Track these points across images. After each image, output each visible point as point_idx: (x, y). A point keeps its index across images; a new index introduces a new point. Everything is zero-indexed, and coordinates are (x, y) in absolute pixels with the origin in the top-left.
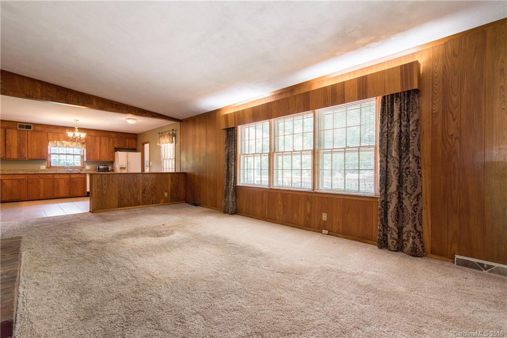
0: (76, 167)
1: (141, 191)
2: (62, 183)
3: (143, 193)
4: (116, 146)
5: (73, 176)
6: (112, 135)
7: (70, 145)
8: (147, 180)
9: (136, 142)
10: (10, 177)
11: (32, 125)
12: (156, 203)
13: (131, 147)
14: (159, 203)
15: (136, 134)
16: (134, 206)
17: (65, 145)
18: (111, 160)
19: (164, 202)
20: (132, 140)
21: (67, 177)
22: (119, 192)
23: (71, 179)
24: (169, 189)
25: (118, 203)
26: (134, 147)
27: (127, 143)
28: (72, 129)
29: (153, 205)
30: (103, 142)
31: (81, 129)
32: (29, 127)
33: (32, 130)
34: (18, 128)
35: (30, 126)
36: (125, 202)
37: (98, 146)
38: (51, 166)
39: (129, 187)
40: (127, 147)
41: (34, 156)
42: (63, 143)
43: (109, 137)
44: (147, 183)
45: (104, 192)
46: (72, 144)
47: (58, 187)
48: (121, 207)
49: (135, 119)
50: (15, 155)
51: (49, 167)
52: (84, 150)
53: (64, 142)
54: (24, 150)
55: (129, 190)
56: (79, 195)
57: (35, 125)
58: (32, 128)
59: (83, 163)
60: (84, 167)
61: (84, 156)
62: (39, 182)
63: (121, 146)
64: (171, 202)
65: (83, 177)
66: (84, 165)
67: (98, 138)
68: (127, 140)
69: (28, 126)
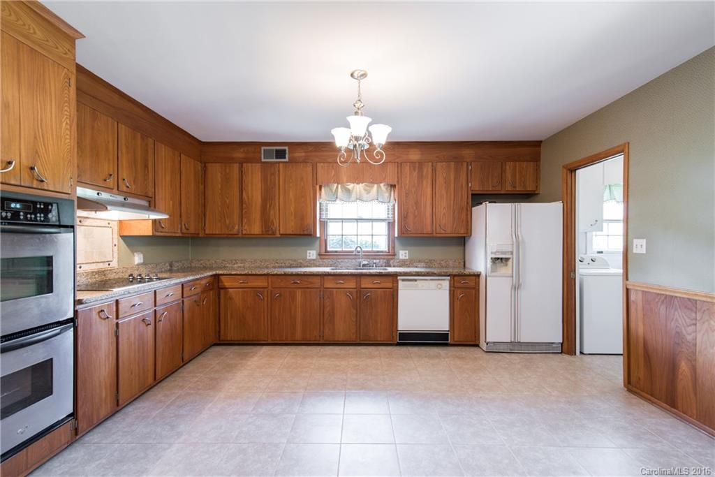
0: (376, 255)
2: (342, 303)
4: (477, 188)
5: (366, 283)
6: (468, 153)
7: (365, 195)
9: (537, 170)
11: (286, 148)
13: (519, 189)
15: (537, 144)
17: (354, 195)
18: (462, 232)
20: (525, 164)
21: (351, 284)
23: (360, 291)
26: (530, 187)
27: (509, 175)
30: (440, 181)
32: (281, 154)
33: (287, 160)
34: (263, 160)
35: (285, 151)
37: (429, 191)
38: (326, 251)
40: (508, 188)
42: (348, 191)
43: (458, 161)
46: (368, 192)
47: (332, 314)
50: (256, 229)
51: (325, 255)
52: (394, 206)
53: (350, 186)
54: (272, 212)
56: (380, 339)
58: (287, 156)
59: (391, 241)
60: (394, 255)
61: (394, 221)
62: (293, 297)
63: (489, 188)
65: (390, 285)
66: (394, 248)
67: (427, 170)
68: (509, 166)
69: (279, 151)
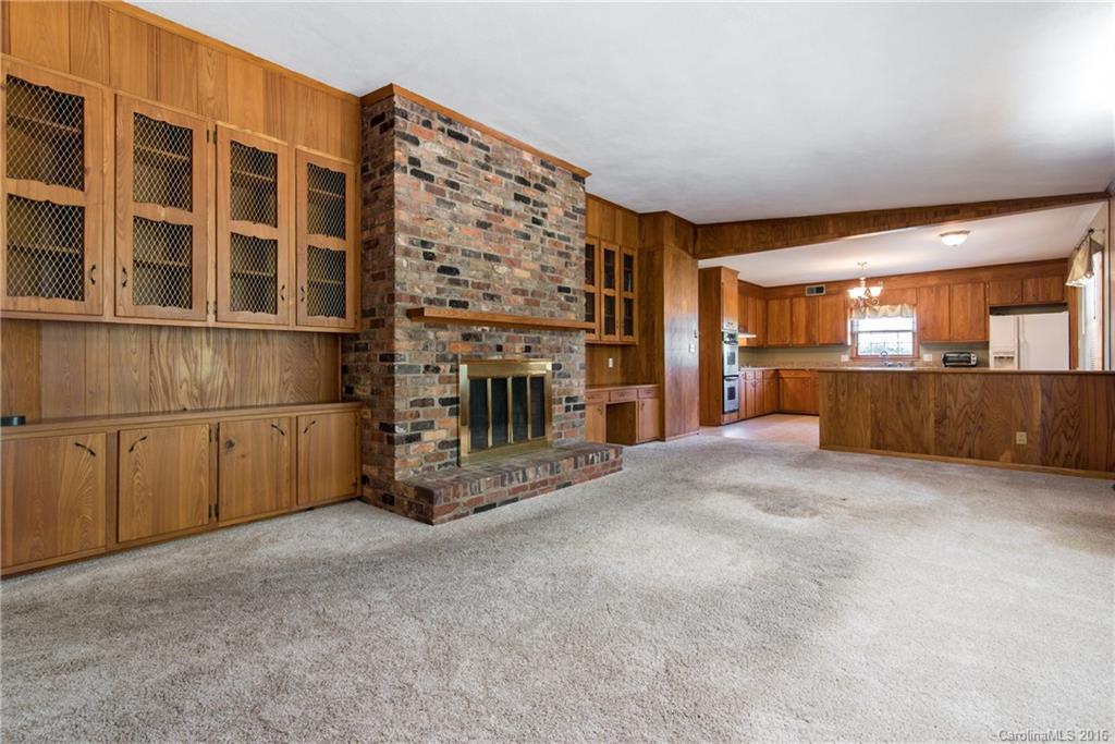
0: (902, 358)
1: (932, 419)
3: (939, 422)
4: (994, 302)
6: (983, 275)
7: (890, 313)
8: (951, 391)
10: (793, 373)
11: (824, 286)
12: (982, 458)
13: (1041, 300)
14: (997, 460)
15: (1064, 261)
16: (914, 452)
17: (880, 314)
18: (980, 338)
19: (1013, 461)
22: (874, 413)
24: (1037, 423)
25: (872, 439)
26: (1055, 298)
27: (1030, 290)
28: (855, 282)
29: (972, 461)
30: (958, 299)
31: (872, 280)
32: (820, 290)
33: (824, 294)
34: (807, 295)
35: (822, 288)
36: (890, 439)
37: (946, 306)
38: (857, 356)
39: (898, 404)
40: (1030, 300)
41: (827, 339)
42: (875, 311)
43: (974, 282)
44: (950, 398)
45: (842, 409)
46: (893, 310)
48: (879, 449)
49: (967, 232)
50: (802, 341)
51: (856, 358)
54: (813, 329)
55: (899, 410)
57: (828, 284)
58: (824, 291)
59: (917, 346)
60: (919, 358)
63: (1007, 300)
64: (1045, 464)
66: (918, 352)
67: (945, 292)
69: (819, 288)
